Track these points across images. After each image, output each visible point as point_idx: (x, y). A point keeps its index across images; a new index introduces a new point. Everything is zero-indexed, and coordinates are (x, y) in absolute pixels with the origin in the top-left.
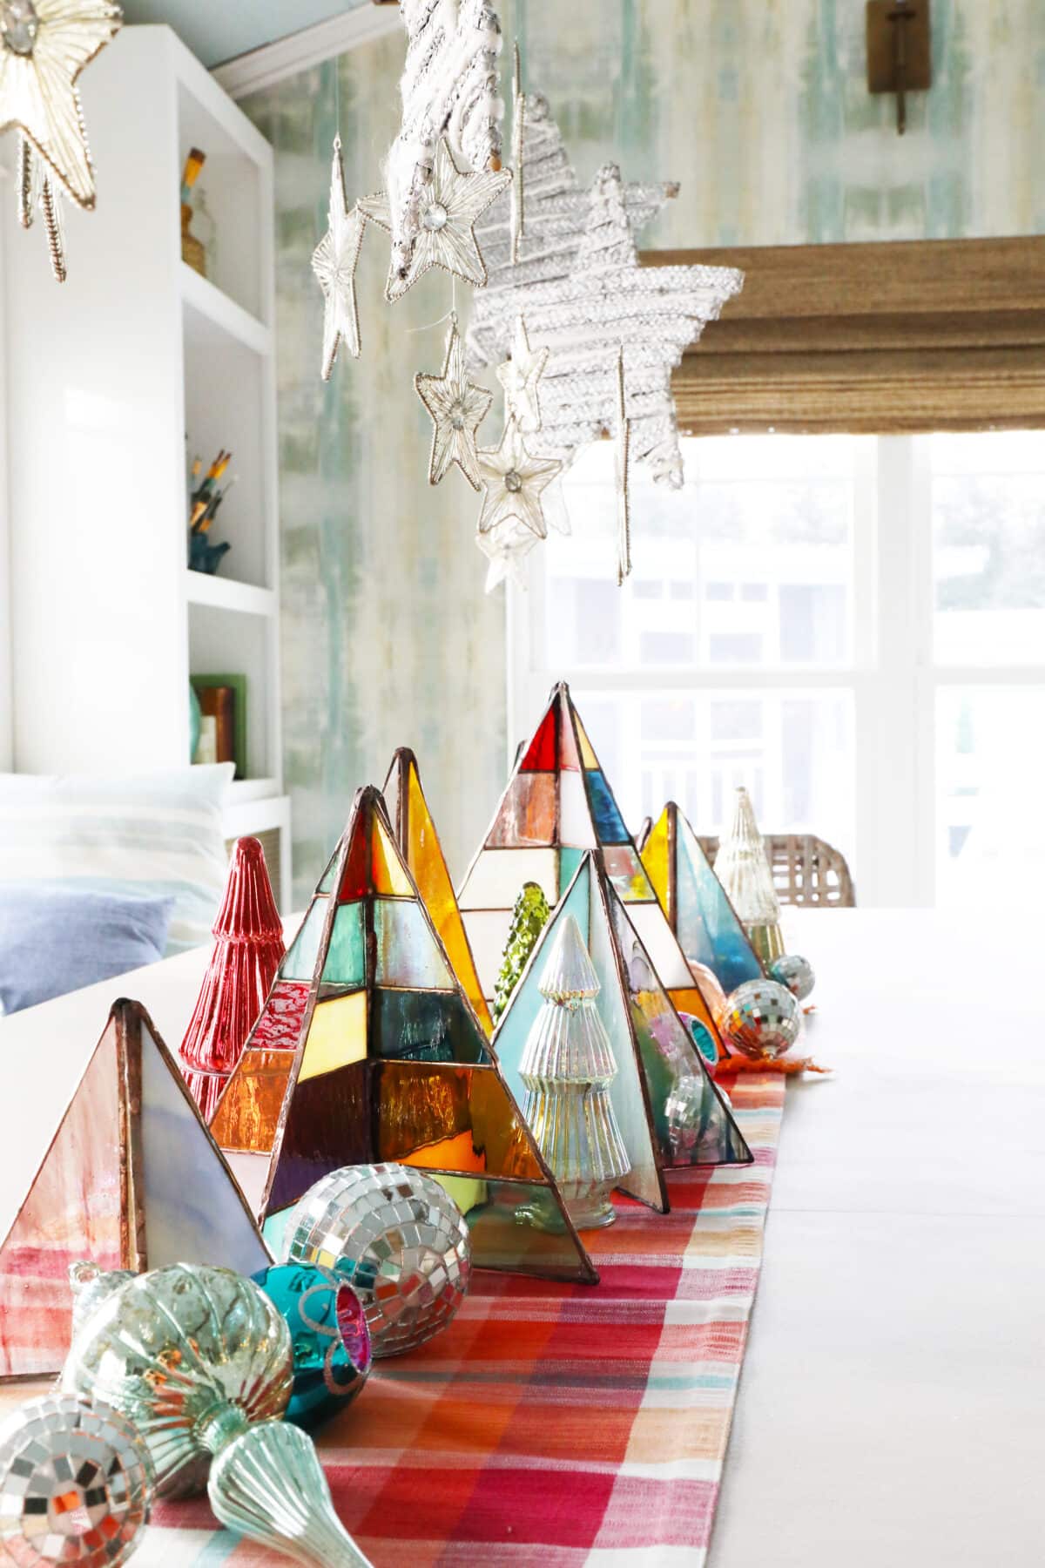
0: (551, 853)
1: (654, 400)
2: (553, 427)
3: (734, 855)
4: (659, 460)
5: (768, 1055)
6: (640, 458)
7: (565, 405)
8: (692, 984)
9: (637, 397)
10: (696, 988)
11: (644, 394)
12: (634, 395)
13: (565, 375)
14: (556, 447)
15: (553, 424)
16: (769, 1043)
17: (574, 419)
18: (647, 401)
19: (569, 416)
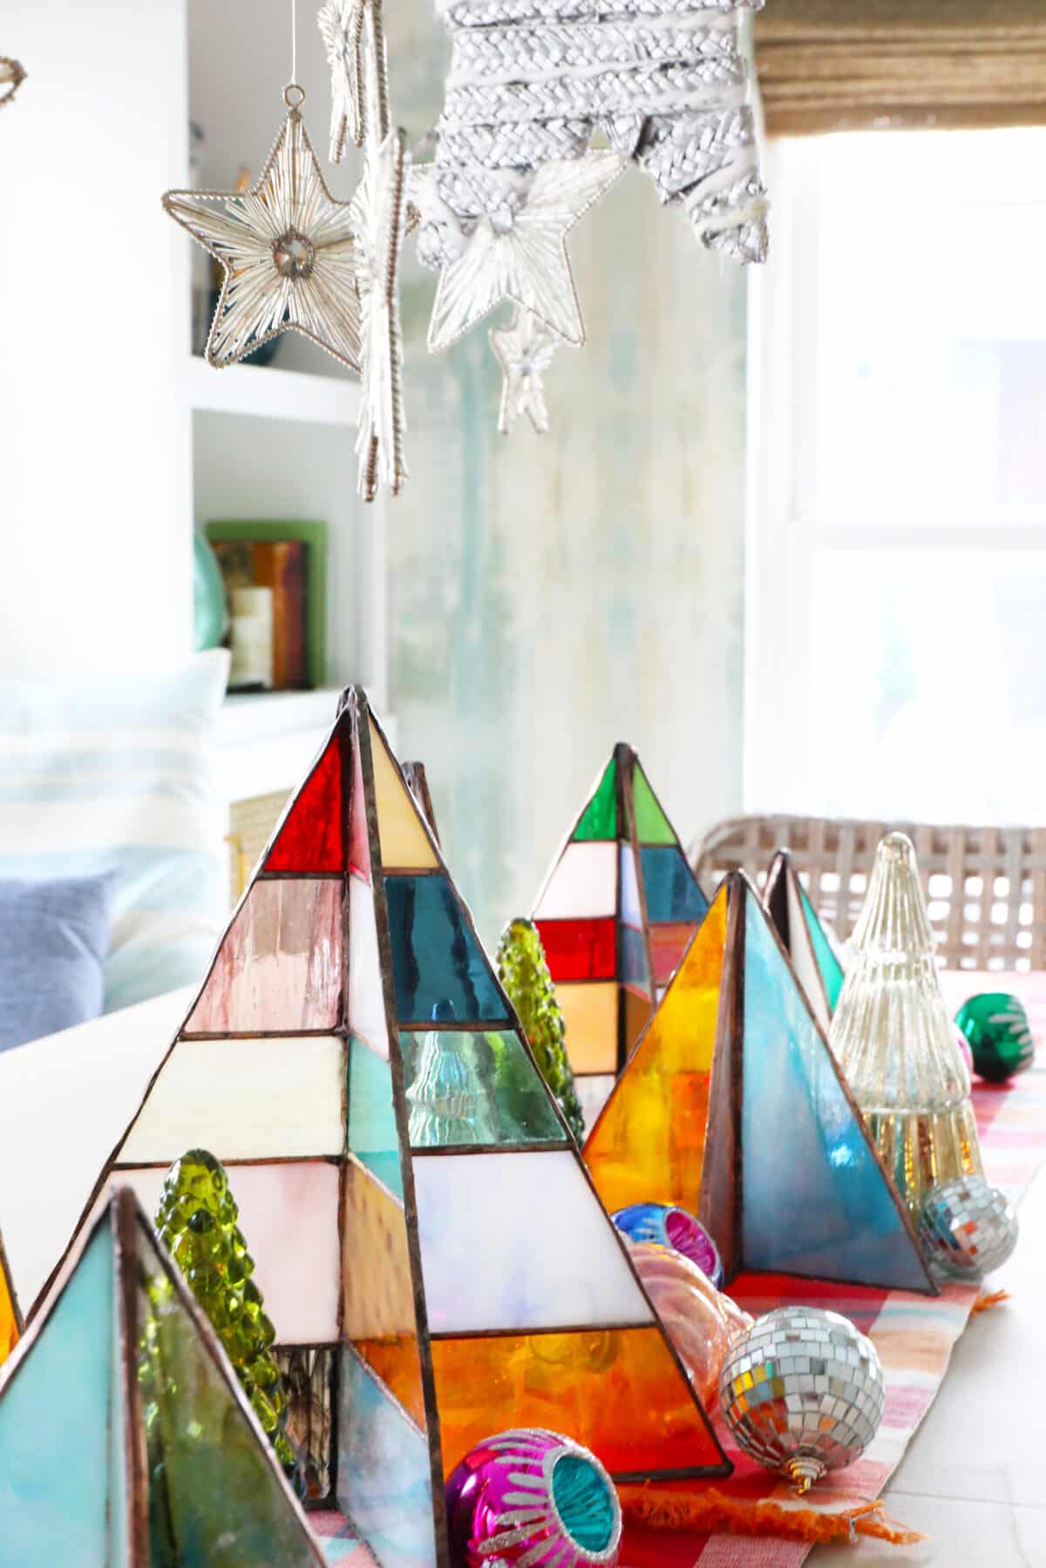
0: (333, 1045)
1: (707, 77)
2: (489, 127)
3: (874, 971)
4: (715, 202)
5: (803, 1478)
6: (674, 196)
7: (515, 83)
8: (647, 1316)
9: (671, 72)
10: (657, 1324)
11: (684, 65)
12: (665, 67)
13: (514, 21)
14: (496, 167)
15: (491, 120)
16: (807, 1453)
17: (534, 112)
18: (692, 78)
19: (521, 110)
